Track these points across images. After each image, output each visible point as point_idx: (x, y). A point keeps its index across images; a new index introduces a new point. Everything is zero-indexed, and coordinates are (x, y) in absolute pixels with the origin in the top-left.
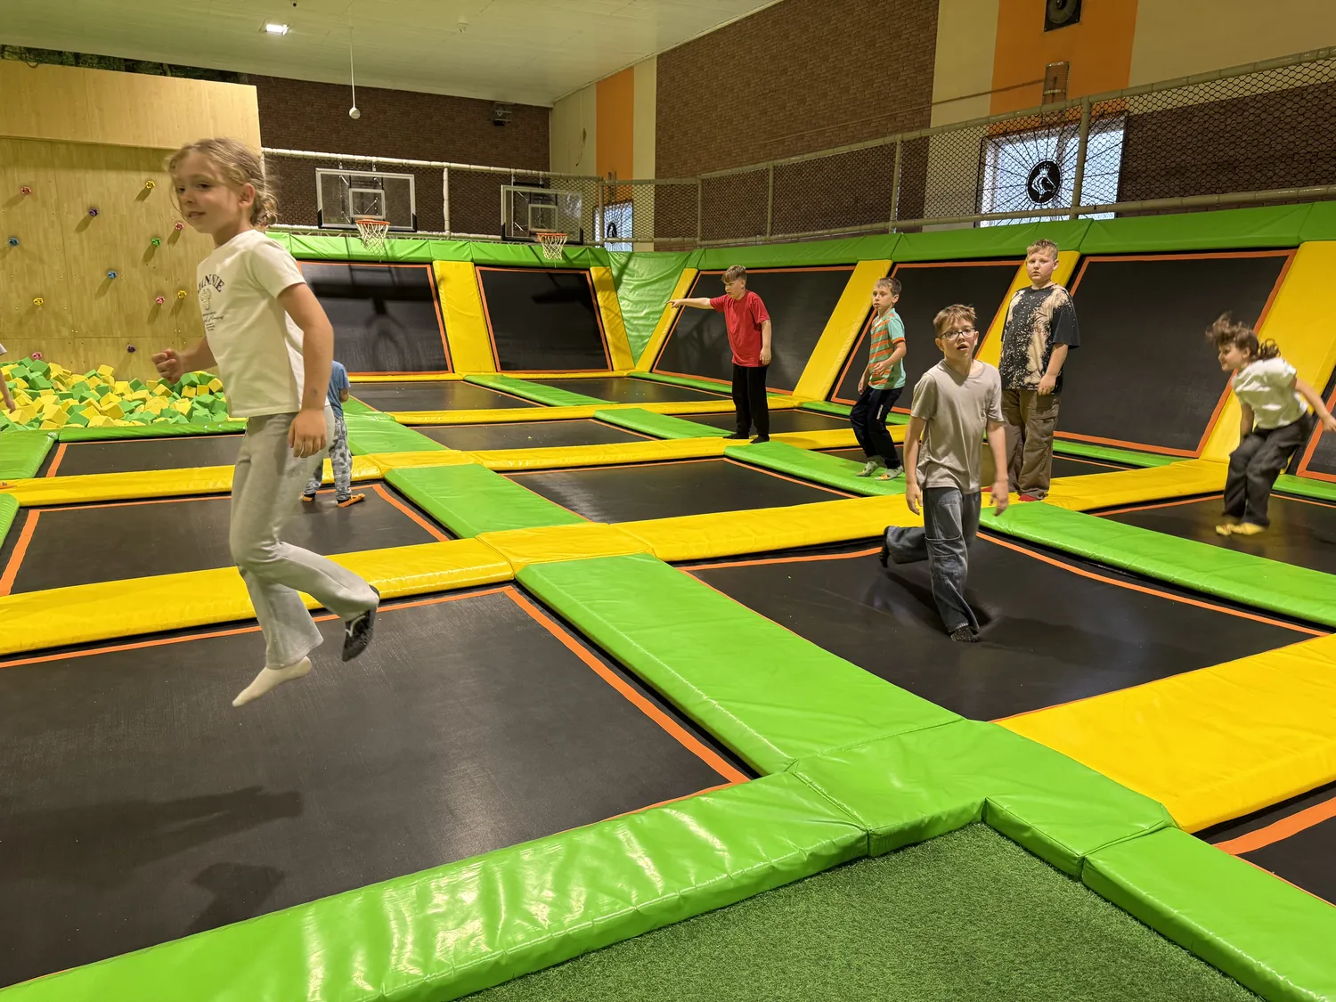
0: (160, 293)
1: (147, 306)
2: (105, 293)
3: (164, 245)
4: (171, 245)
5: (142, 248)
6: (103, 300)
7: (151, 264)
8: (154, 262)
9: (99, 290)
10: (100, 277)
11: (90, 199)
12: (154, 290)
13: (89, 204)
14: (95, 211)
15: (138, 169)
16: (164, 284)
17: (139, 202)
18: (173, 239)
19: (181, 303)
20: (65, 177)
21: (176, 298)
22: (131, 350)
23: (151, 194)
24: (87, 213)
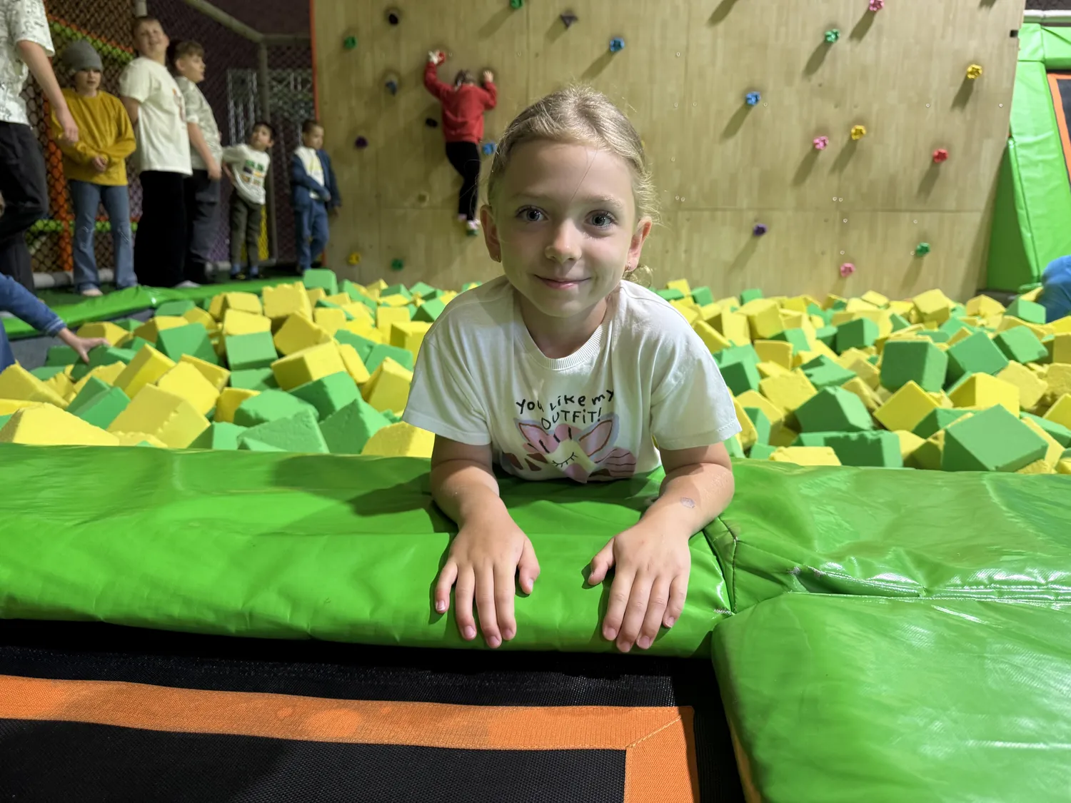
0: (822, 131)
1: (797, 154)
2: (735, 132)
4: (855, 41)
5: (808, 47)
6: (731, 143)
7: (816, 78)
9: (729, 124)
10: (733, 103)
12: (813, 126)
16: (832, 115)
18: (860, 32)
19: (851, 148)
21: (846, 139)
22: (760, 231)
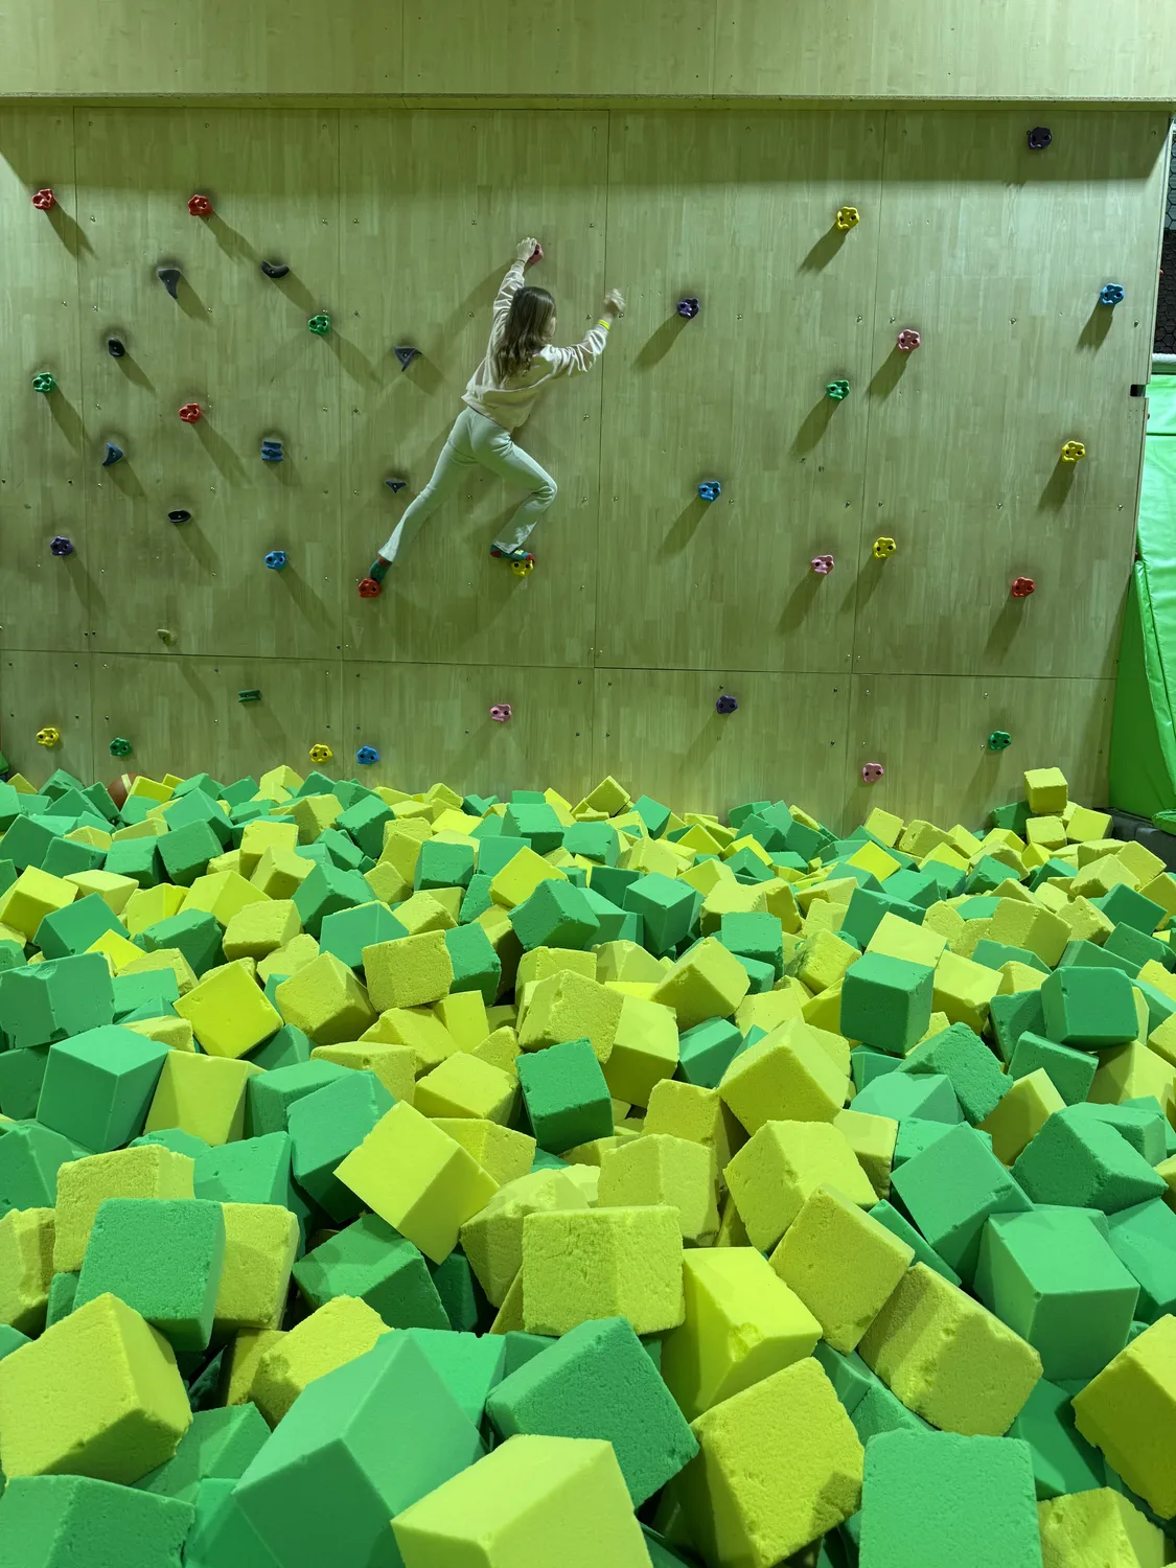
0: (826, 544)
1: (783, 578)
2: (683, 544)
3: (857, 402)
5: (798, 405)
7: (814, 459)
8: (825, 450)
9: (672, 532)
10: (677, 496)
11: (684, 270)
12: (811, 534)
13: (679, 287)
14: (694, 304)
15: (819, 175)
17: (809, 276)
19: (876, 573)
20: (631, 213)
21: (866, 557)
22: (726, 706)
23: (845, 247)
24: (670, 313)
